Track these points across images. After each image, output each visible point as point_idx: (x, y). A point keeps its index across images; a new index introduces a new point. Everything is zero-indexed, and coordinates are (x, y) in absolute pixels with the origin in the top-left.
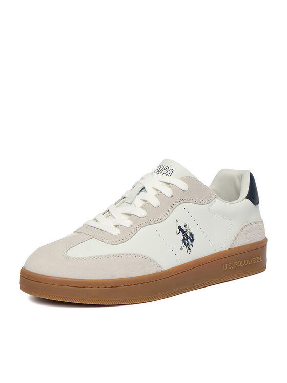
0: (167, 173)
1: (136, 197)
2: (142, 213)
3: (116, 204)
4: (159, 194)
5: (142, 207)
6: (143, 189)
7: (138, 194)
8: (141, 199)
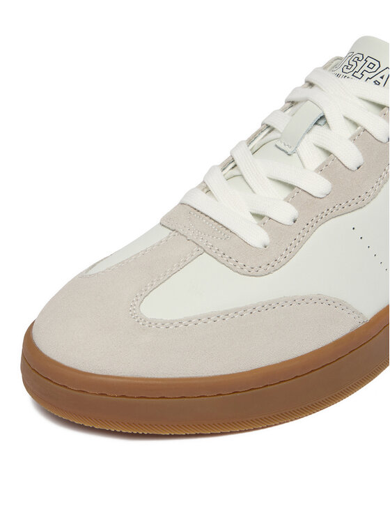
0: (378, 78)
1: (303, 137)
2: (319, 186)
3: (250, 141)
4: (361, 136)
5: (320, 170)
6: (323, 117)
7: (308, 131)
8: (315, 145)
